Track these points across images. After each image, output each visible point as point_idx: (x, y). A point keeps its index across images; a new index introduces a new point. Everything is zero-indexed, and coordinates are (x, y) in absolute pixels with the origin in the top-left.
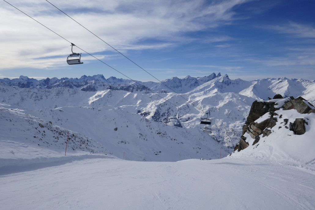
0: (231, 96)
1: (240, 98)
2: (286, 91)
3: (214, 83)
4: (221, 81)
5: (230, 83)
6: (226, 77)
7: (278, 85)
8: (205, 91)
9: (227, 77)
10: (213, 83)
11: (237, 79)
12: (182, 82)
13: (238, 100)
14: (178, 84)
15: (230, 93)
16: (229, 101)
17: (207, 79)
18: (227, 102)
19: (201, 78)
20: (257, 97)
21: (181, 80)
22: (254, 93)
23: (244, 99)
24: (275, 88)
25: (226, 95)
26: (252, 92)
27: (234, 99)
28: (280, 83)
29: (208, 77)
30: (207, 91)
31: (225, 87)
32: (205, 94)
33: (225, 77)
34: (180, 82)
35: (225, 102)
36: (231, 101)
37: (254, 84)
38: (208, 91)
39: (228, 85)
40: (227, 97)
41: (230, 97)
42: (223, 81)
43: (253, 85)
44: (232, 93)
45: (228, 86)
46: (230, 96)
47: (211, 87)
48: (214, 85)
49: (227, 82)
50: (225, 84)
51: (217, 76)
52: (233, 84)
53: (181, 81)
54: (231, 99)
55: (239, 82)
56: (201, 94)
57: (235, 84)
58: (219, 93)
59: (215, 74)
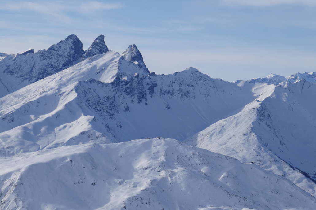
0: (162, 158)
1: (204, 169)
3: (77, 89)
4: (108, 78)
5: (152, 89)
6: (133, 59)
8: (29, 125)
9: (138, 57)
10: (71, 86)
11: (185, 72)
13: (194, 174)
15: (155, 141)
16: (152, 182)
17: (40, 64)
18: (145, 184)
19: (10, 57)
20: (275, 161)
22: (260, 139)
23: (224, 174)
25: (138, 153)
26: (253, 136)
27: (179, 170)
29: (43, 54)
30: (37, 126)
31: (127, 109)
32: (28, 143)
33: (127, 58)
35: (135, 186)
36: (164, 180)
37: (262, 98)
38: (43, 129)
39: (142, 97)
40: (143, 162)
41: (156, 163)
42: (118, 78)
43: (255, 104)
44: (167, 143)
45: (140, 101)
46: (155, 157)
47: (60, 107)
48: (74, 96)
49: (134, 84)
50: (129, 91)
51: (90, 54)
52: (163, 93)
54: (162, 174)
55: (191, 88)
56: (9, 140)
57: (173, 94)
58: (104, 138)
59: (77, 39)
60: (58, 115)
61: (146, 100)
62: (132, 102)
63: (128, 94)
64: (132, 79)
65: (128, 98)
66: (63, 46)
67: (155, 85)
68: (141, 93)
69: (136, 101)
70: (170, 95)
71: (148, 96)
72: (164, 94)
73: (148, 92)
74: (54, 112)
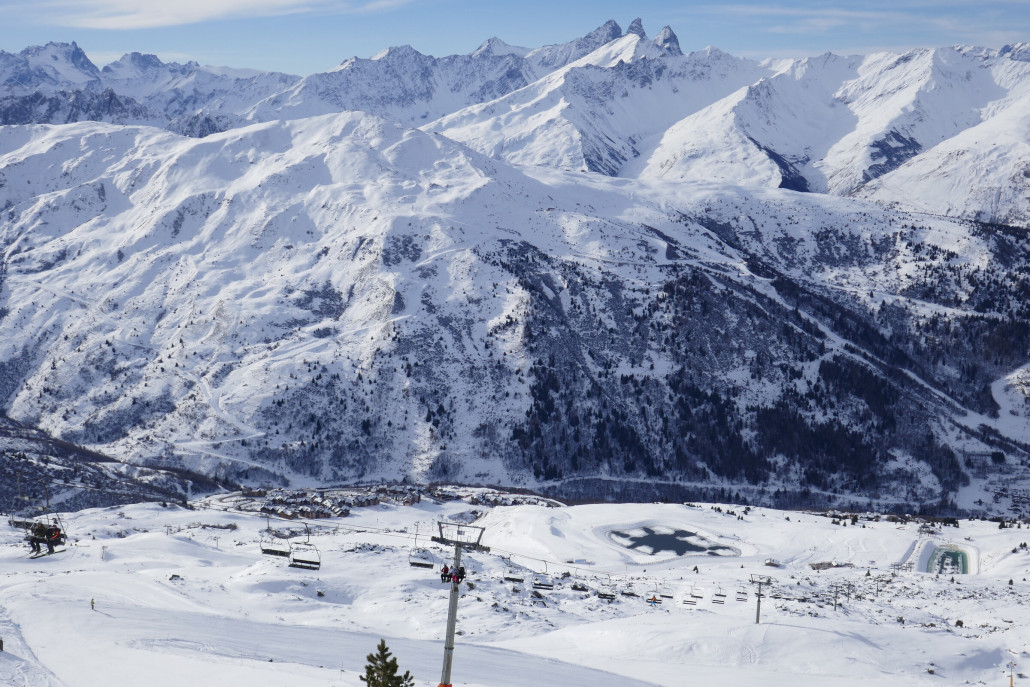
2: (904, 109)
5: (659, 72)
7: (888, 78)
12: (436, 71)
14: (410, 86)
21: (435, 62)
24: (871, 91)
28: (902, 65)
31: (625, 95)
34: (426, 74)
39: (646, 80)
45: (643, 85)
48: (562, 82)
50: (632, 75)
53: (434, 69)
55: (707, 69)
56: (477, 131)
57: (684, 76)
58: (570, 126)
59: (616, 24)
60: (537, 104)
61: (651, 83)
62: (634, 86)
63: (631, 78)
64: (637, 62)
65: (629, 83)
66: (600, 33)
67: (664, 67)
68: (645, 77)
69: (638, 86)
70: (681, 78)
71: (654, 80)
72: (674, 76)
73: (654, 76)
74: (533, 102)
